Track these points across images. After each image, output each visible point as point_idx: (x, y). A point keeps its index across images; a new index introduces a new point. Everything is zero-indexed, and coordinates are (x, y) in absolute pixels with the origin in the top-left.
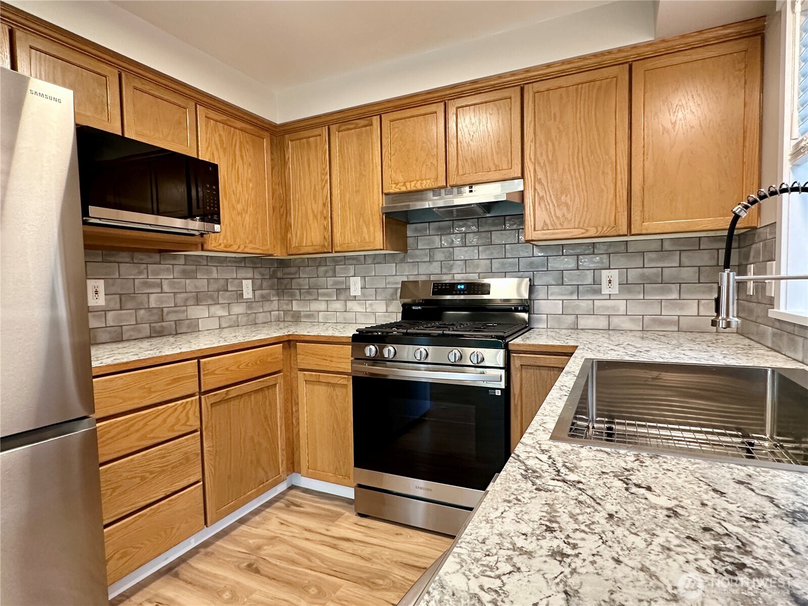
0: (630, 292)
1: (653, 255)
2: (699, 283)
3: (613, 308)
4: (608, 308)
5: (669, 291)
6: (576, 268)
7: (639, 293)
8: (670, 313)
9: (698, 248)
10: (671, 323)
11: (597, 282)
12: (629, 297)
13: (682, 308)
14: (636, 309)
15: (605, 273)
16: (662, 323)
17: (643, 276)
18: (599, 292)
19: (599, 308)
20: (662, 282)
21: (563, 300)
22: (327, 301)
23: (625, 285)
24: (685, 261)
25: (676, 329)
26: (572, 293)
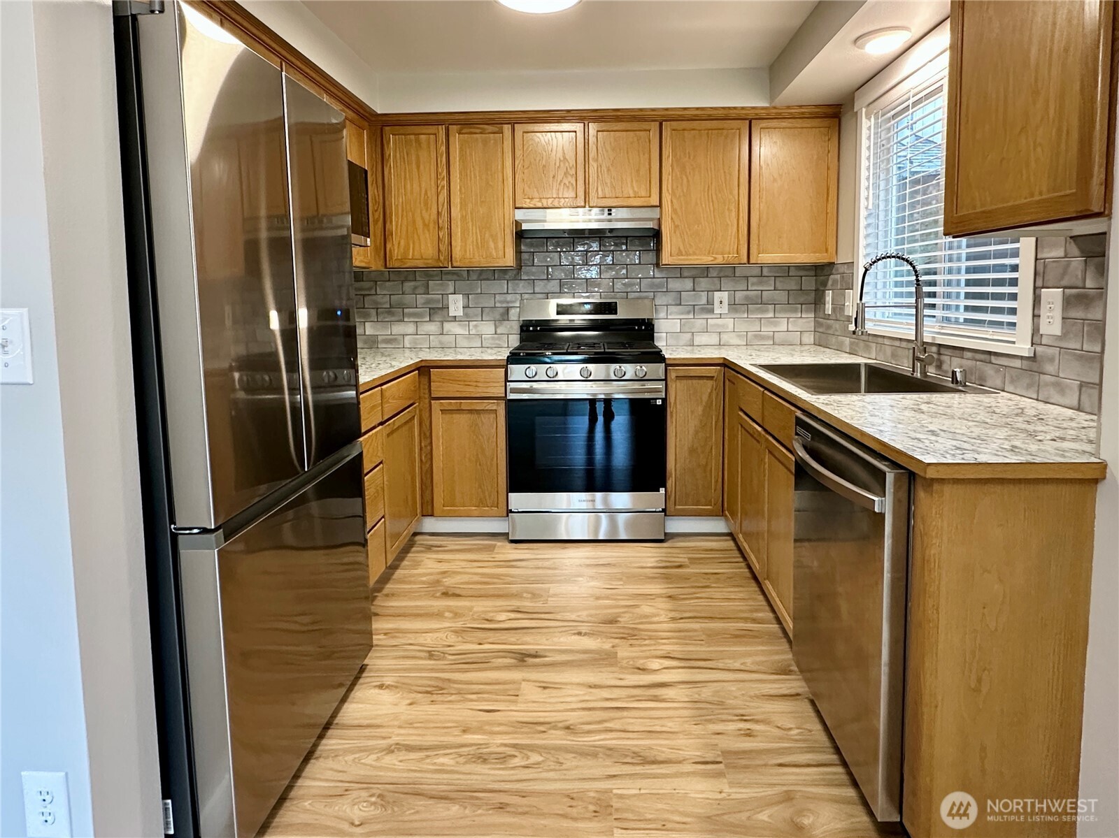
0: (736, 311)
1: (755, 280)
2: (788, 304)
3: (723, 326)
4: (718, 325)
5: (767, 311)
6: (692, 290)
7: (744, 312)
8: (767, 329)
9: (787, 275)
10: (767, 338)
11: (710, 302)
12: (737, 316)
13: (776, 324)
14: (742, 327)
15: (717, 294)
16: (763, 338)
17: (747, 298)
18: (712, 311)
19: (712, 326)
20: (761, 303)
21: (681, 319)
22: (417, 322)
23: (733, 306)
24: (779, 285)
25: (772, 343)
26: (689, 313)
